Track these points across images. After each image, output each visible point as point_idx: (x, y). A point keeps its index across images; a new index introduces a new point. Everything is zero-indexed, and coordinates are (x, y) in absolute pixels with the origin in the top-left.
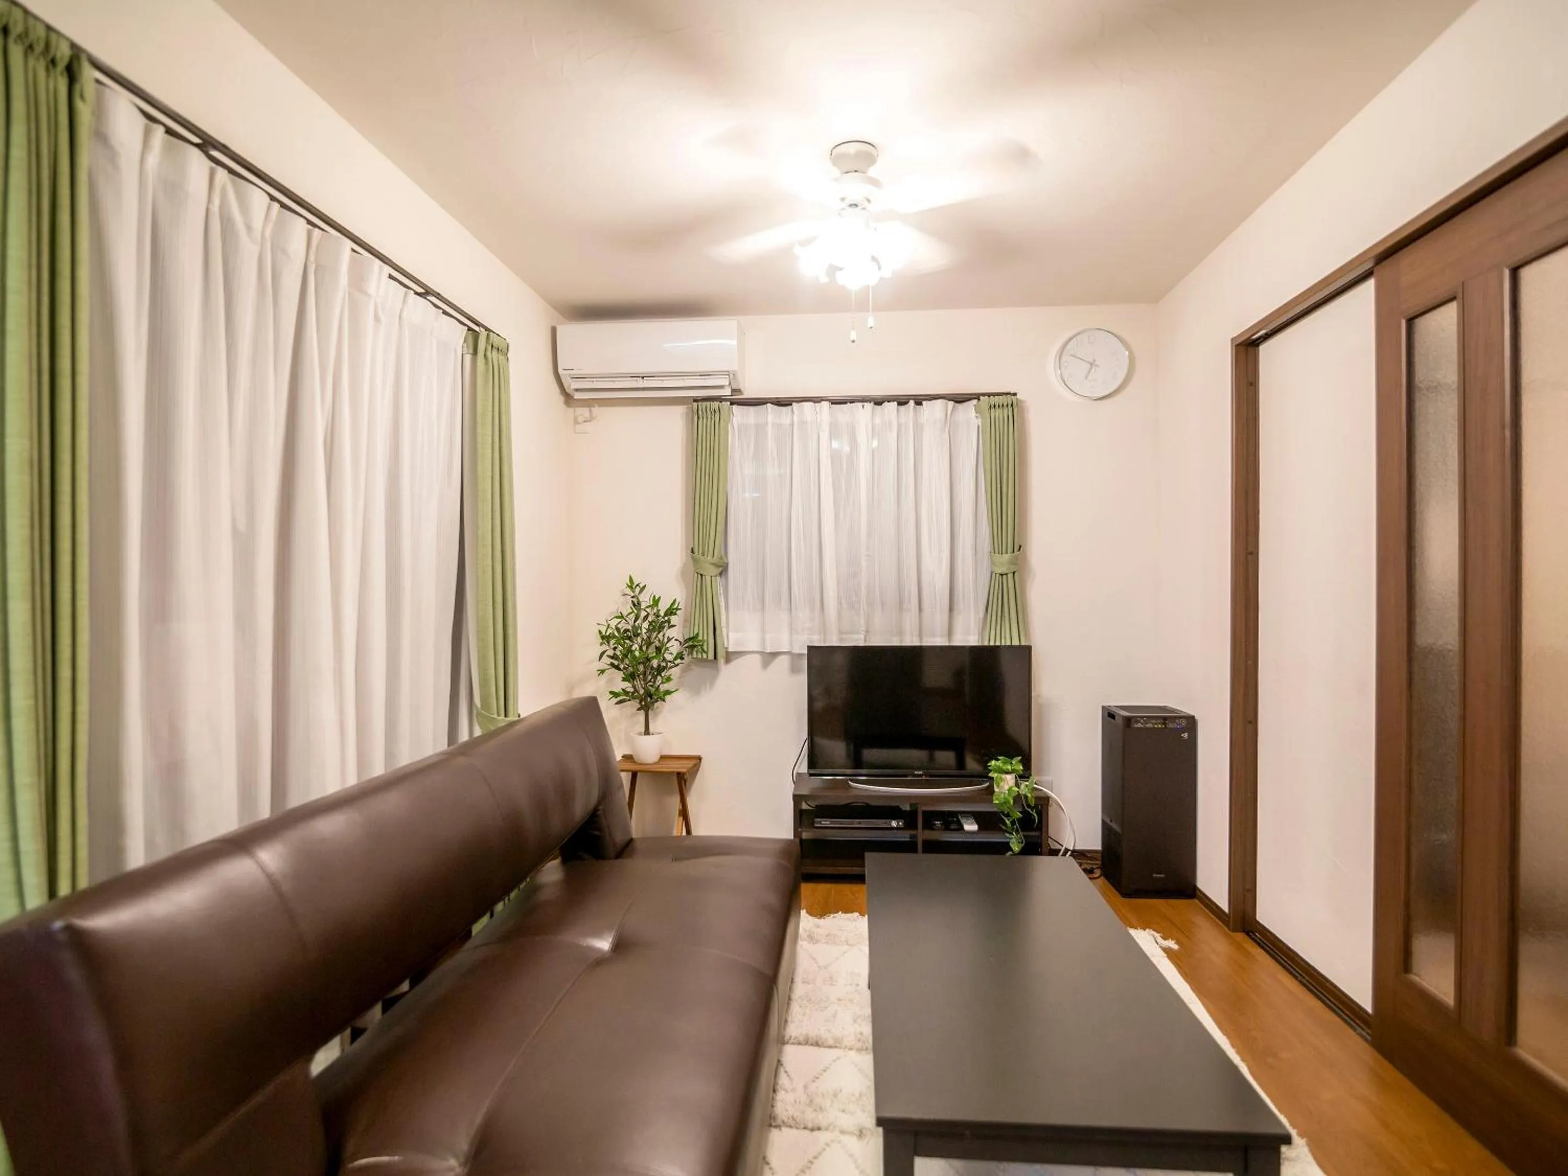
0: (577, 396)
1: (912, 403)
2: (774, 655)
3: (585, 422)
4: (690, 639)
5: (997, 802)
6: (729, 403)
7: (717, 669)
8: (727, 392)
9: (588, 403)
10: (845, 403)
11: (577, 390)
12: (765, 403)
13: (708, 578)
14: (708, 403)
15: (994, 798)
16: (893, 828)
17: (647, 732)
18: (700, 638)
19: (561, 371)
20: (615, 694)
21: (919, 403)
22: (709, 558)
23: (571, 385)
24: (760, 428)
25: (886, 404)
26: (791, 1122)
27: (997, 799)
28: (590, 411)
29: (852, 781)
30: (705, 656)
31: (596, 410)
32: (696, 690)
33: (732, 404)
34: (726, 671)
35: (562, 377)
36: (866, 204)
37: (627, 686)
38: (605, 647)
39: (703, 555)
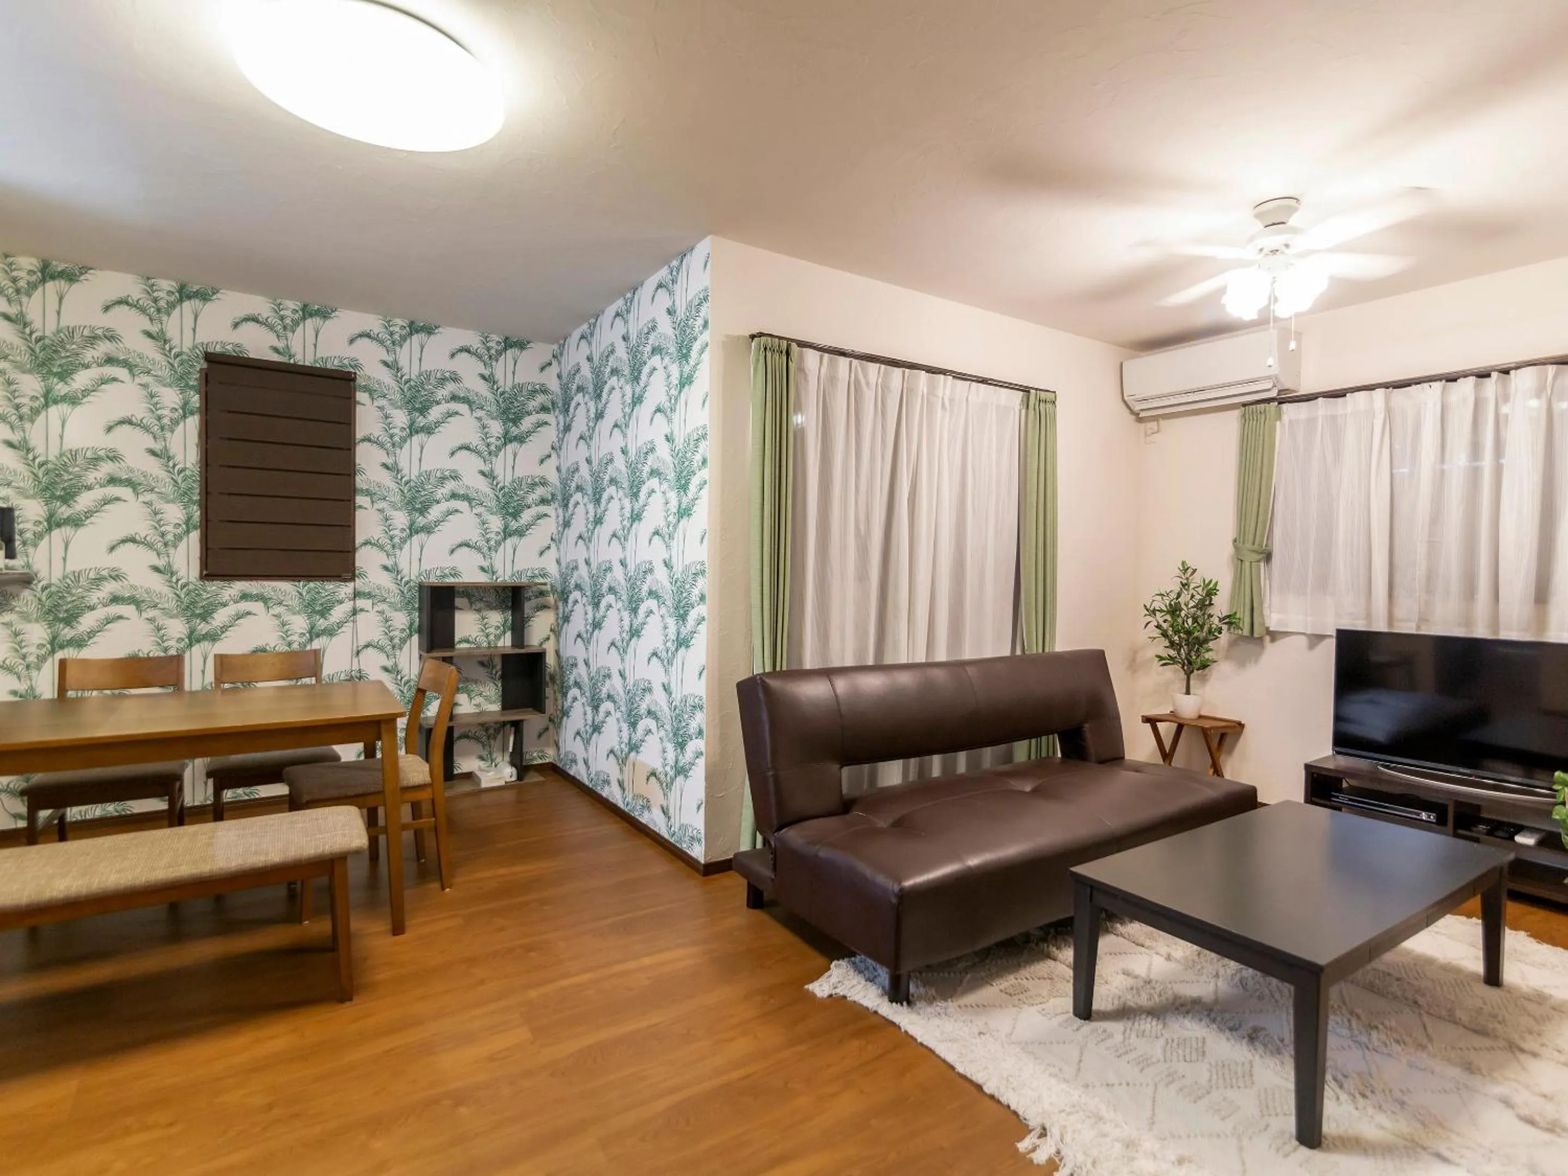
0: (1142, 415)
1: (1495, 375)
2: (1321, 637)
3: (1153, 433)
4: (1228, 617)
5: (1557, 817)
6: (1276, 403)
7: (1263, 647)
8: (1273, 394)
9: (1155, 418)
10: (1409, 385)
11: (1142, 410)
12: (1316, 398)
13: (1247, 564)
14: (1254, 407)
15: (1554, 813)
16: (1422, 820)
17: (1188, 692)
18: (1238, 616)
19: (1126, 398)
20: (1161, 658)
21: (1506, 372)
22: (1247, 545)
23: (1137, 407)
24: (1312, 422)
25: (1460, 381)
26: (1126, 935)
27: (1557, 814)
28: (1158, 425)
29: (1383, 766)
30: (1240, 632)
31: (1162, 422)
32: (1241, 663)
33: (1280, 403)
34: (1272, 650)
35: (1128, 403)
36: (1284, 249)
37: (1173, 653)
38: (1149, 619)
39: (1244, 543)
